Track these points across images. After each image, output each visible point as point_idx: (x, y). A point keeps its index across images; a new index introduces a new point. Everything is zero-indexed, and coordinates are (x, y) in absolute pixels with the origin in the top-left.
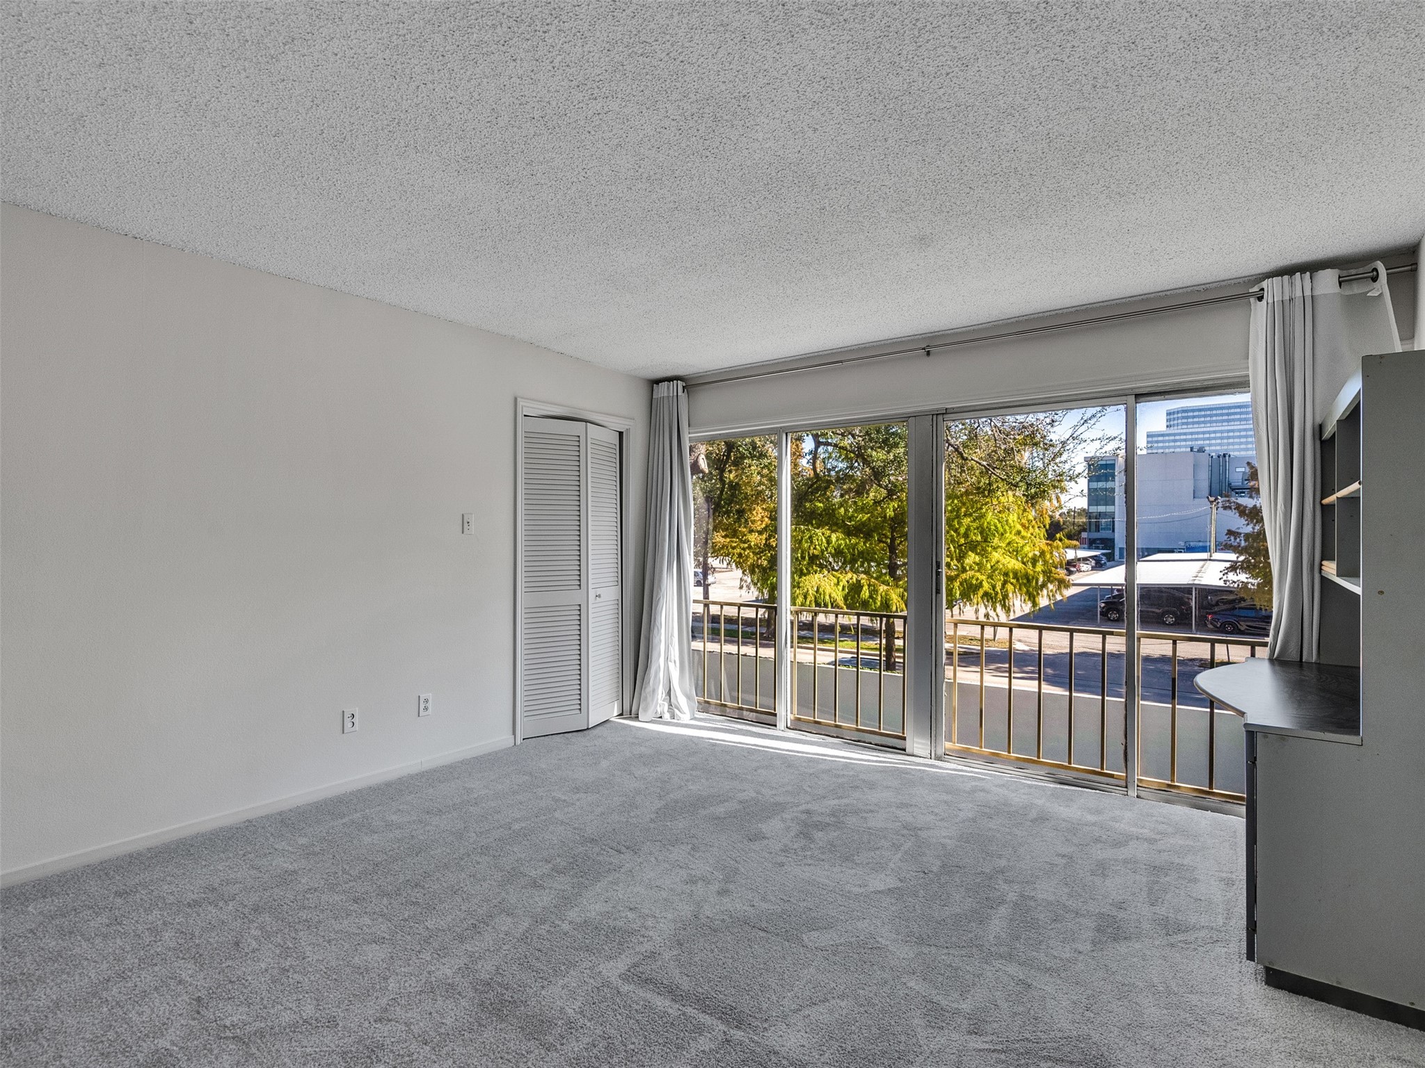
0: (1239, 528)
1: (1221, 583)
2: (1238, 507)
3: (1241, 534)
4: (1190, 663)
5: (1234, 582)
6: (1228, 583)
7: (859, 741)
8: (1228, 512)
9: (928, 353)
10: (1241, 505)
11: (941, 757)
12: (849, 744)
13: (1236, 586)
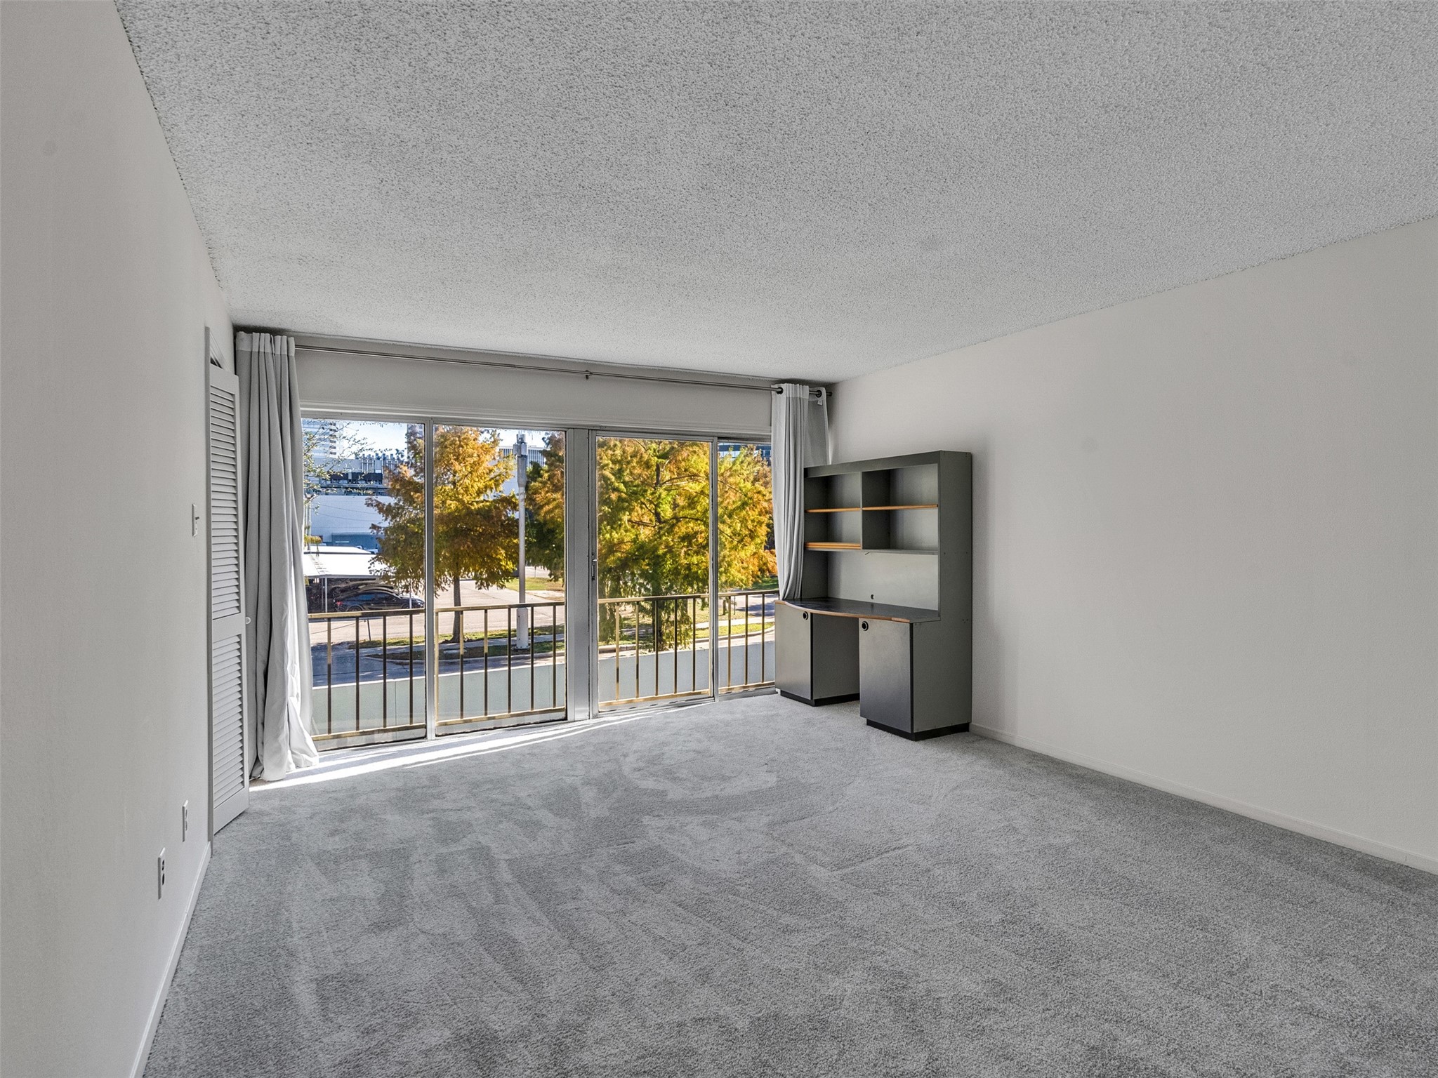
0: (380, 523)
1: (368, 574)
2: (378, 504)
3: (381, 528)
4: (340, 647)
5: (378, 571)
6: (373, 573)
7: (518, 725)
8: (371, 509)
9: (587, 377)
10: (380, 503)
11: (597, 715)
12: (510, 730)
13: (379, 574)
